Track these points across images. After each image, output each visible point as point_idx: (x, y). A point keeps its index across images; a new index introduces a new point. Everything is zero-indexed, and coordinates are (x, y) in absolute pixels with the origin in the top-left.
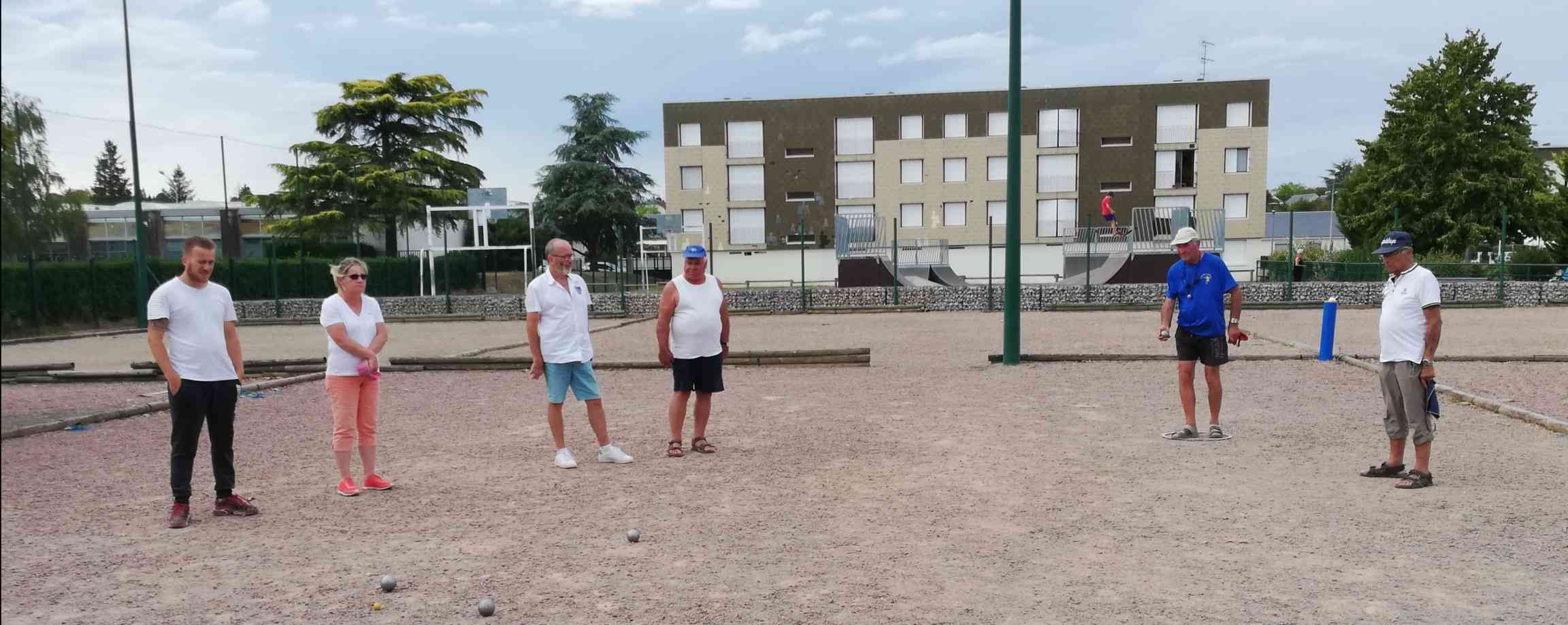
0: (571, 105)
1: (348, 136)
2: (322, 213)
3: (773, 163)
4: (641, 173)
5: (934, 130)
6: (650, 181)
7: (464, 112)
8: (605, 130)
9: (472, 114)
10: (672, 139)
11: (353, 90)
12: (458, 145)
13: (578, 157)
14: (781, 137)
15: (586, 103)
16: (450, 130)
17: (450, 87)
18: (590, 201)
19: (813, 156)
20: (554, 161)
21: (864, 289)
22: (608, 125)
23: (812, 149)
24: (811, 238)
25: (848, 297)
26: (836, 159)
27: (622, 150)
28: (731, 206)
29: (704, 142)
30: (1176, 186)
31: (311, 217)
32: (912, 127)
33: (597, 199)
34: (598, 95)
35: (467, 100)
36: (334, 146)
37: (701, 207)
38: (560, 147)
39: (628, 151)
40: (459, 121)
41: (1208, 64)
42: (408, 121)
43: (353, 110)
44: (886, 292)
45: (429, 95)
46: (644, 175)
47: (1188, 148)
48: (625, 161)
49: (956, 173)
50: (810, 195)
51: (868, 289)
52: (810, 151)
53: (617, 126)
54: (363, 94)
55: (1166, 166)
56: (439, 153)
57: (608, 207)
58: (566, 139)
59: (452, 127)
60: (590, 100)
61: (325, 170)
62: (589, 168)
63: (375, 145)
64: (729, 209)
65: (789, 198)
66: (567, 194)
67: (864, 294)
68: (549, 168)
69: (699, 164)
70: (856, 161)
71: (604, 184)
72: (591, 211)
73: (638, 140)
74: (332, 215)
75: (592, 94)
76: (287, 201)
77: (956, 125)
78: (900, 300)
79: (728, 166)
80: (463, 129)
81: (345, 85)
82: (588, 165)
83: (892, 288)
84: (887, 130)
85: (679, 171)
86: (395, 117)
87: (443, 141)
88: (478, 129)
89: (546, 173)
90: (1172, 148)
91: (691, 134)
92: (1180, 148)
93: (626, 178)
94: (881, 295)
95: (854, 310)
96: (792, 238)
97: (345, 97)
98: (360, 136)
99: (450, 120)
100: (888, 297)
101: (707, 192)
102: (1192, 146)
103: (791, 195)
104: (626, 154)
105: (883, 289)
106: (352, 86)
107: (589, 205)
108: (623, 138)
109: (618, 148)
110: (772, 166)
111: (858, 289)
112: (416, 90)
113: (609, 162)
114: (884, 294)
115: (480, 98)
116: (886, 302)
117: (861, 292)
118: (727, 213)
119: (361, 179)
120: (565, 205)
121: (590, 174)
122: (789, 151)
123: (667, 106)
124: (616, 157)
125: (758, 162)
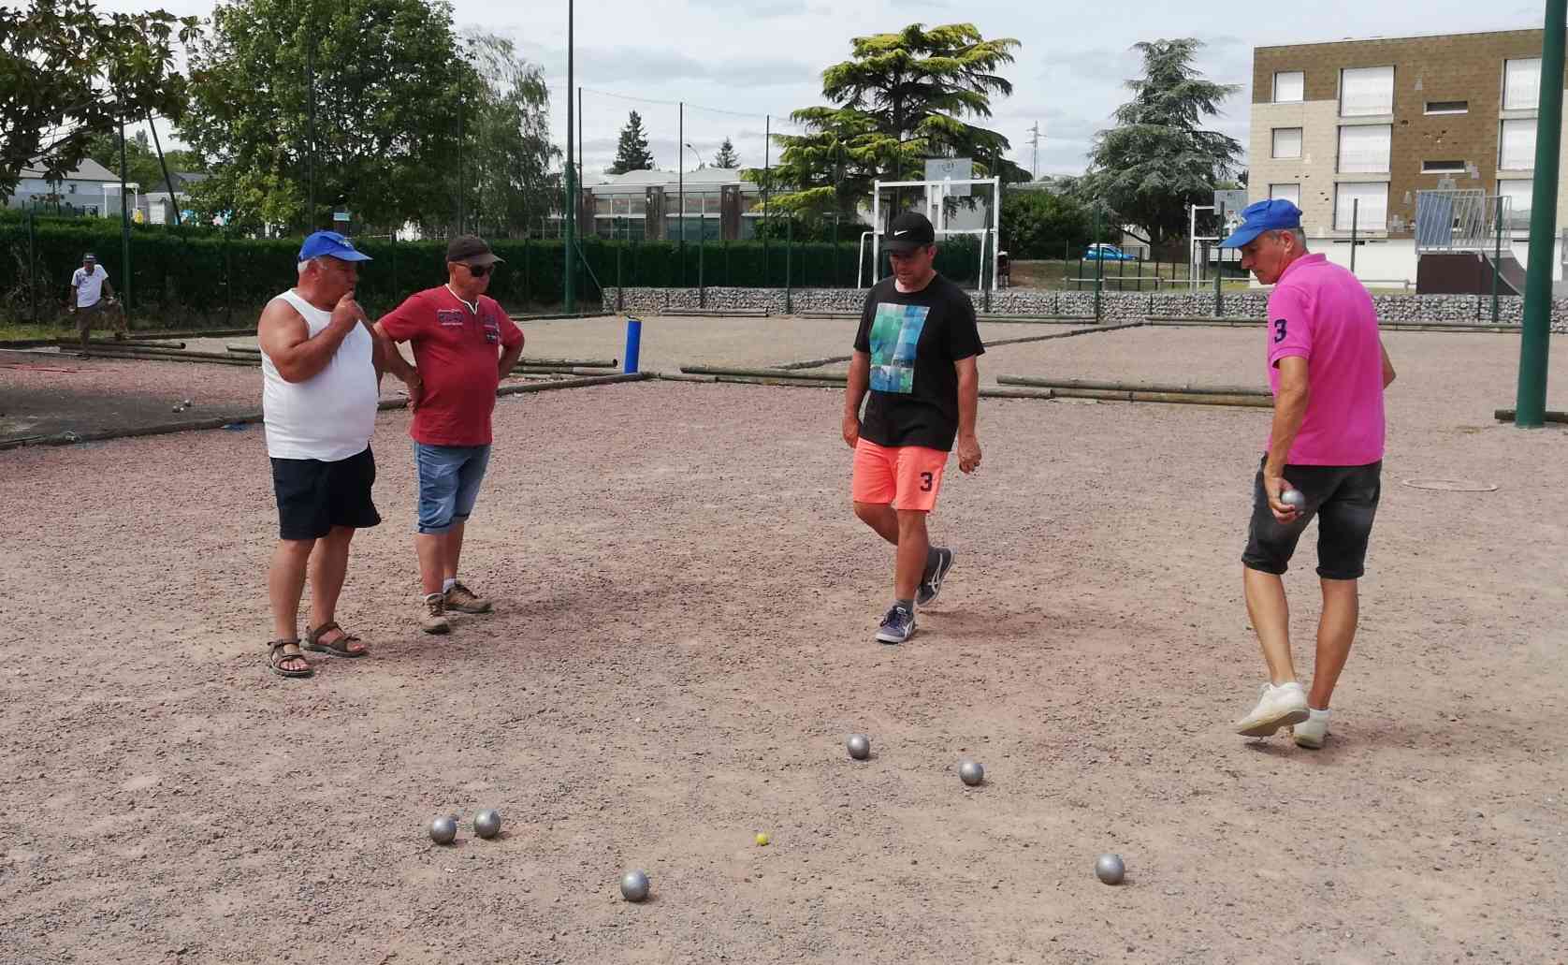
0: (1142, 53)
1: (857, 100)
2: (814, 189)
3: (1405, 122)
4: (1226, 138)
6: (1236, 148)
7: (992, 67)
8: (1182, 85)
9: (1001, 70)
10: (1263, 92)
11: (865, 47)
12: (980, 106)
13: (1145, 120)
14: (1419, 86)
15: (1161, 53)
16: (973, 90)
17: (979, 38)
18: (1154, 174)
19: (1466, 111)
20: (1114, 124)
21: (1444, 297)
22: (1188, 77)
23: (1466, 102)
25: (1419, 309)
26: (1502, 115)
27: (1204, 109)
28: (1340, 179)
29: (1306, 98)
31: (803, 194)
33: (1164, 171)
34: (1177, 40)
35: (994, 53)
36: (837, 113)
37: (1297, 181)
38: (1121, 107)
39: (1212, 110)
40: (985, 78)
42: (926, 80)
43: (860, 69)
44: (1480, 304)
45: (953, 48)
46: (1230, 140)
48: (1205, 123)
50: (1459, 164)
51: (1452, 297)
52: (1463, 105)
53: (1197, 78)
54: (876, 51)
56: (955, 117)
57: (1178, 181)
58: (1132, 97)
59: (977, 87)
60: (1166, 48)
61: (823, 140)
62: (1156, 132)
63: (886, 111)
64: (1336, 184)
65: (1425, 169)
66: (1127, 166)
67: (1445, 304)
68: (1105, 133)
69: (1299, 125)
71: (1177, 152)
72: (1155, 188)
73: (1226, 96)
74: (825, 192)
75: (1170, 38)
76: (780, 176)
78: (1501, 315)
79: (1339, 127)
80: (991, 88)
81: (856, 42)
82: (1156, 129)
83: (1490, 298)
85: (1270, 133)
86: (907, 77)
87: (961, 102)
88: (1006, 87)
89: (1101, 140)
91: (1290, 89)
93: (1205, 143)
94: (1471, 307)
95: (1426, 327)
97: (857, 55)
98: (871, 100)
99: (974, 78)
100: (1482, 311)
101: (1307, 161)
103: (1429, 165)
104: (1209, 115)
105: (1476, 299)
106: (864, 42)
107: (1153, 180)
108: (1204, 94)
109: (1198, 107)
110: (1401, 126)
111: (1436, 298)
112: (938, 43)
113: (1185, 125)
114: (1477, 306)
115: (1011, 50)
116: (1478, 316)
117: (1440, 302)
118: (1332, 189)
119: (860, 150)
120: (1124, 178)
121: (1158, 140)
122: (1431, 106)
123: (1260, 53)
124: (1195, 118)
125: (1384, 120)
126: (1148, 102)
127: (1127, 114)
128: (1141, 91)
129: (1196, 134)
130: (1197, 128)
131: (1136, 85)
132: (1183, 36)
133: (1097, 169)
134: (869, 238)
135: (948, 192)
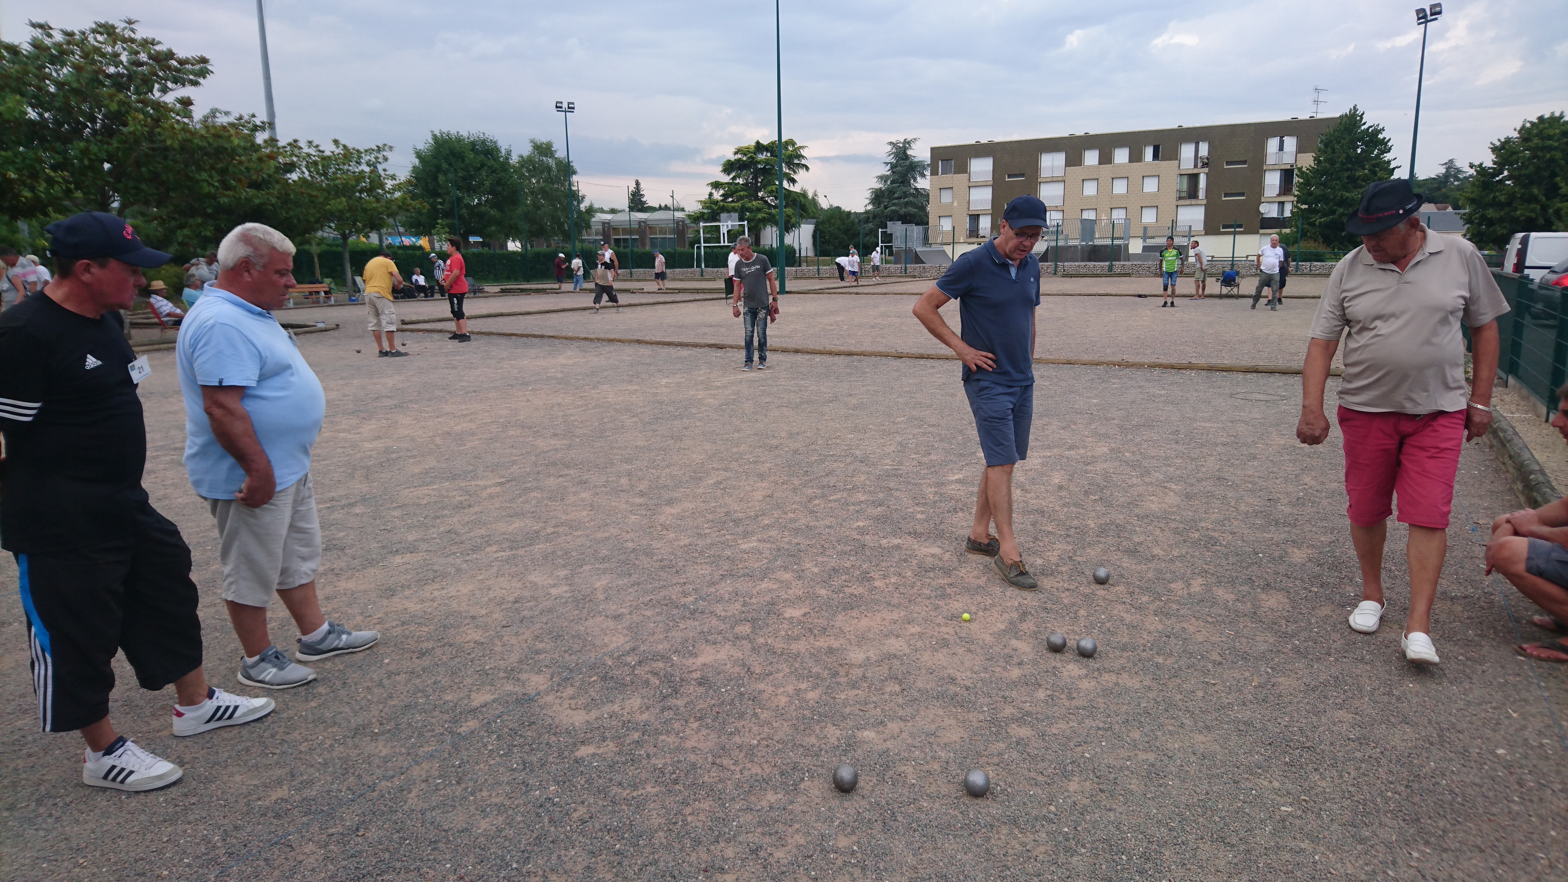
0: (889, 148)
1: (736, 177)
5: (1106, 159)
6: (930, 197)
7: (798, 159)
9: (802, 161)
10: (934, 170)
11: (740, 150)
12: (794, 180)
13: (891, 182)
14: (1004, 167)
15: (899, 147)
16: (789, 171)
19: (1025, 179)
20: (878, 184)
22: (912, 158)
23: (1024, 174)
26: (1039, 180)
28: (970, 212)
29: (955, 172)
30: (1279, 195)
32: (1091, 158)
35: (800, 152)
37: (951, 214)
38: (880, 176)
40: (796, 165)
41: (1321, 105)
46: (929, 194)
47: (1288, 167)
48: (918, 183)
49: (1120, 188)
52: (1022, 175)
53: (914, 160)
54: (743, 154)
55: (1273, 181)
58: (885, 170)
59: (792, 170)
60: (901, 144)
64: (968, 215)
66: (883, 203)
69: (951, 187)
70: (1053, 181)
75: (903, 140)
77: (1121, 155)
79: (969, 187)
80: (799, 170)
81: (735, 149)
84: (1074, 161)
85: (939, 191)
87: (784, 178)
88: (805, 169)
89: (872, 193)
90: (1277, 167)
92: (1283, 167)
93: (919, 195)
97: (737, 155)
98: (741, 177)
99: (790, 165)
101: (955, 204)
102: (1292, 166)
108: (916, 168)
109: (915, 175)
110: (997, 185)
112: (771, 149)
118: (968, 217)
122: (1009, 176)
123: (932, 149)
124: (915, 180)
125: (989, 183)
126: (893, 172)
127: (882, 178)
128: (889, 167)
129: (916, 189)
130: (919, 186)
131: (887, 164)
132: (908, 139)
133: (870, 207)
134: (699, 248)
135: (730, 228)
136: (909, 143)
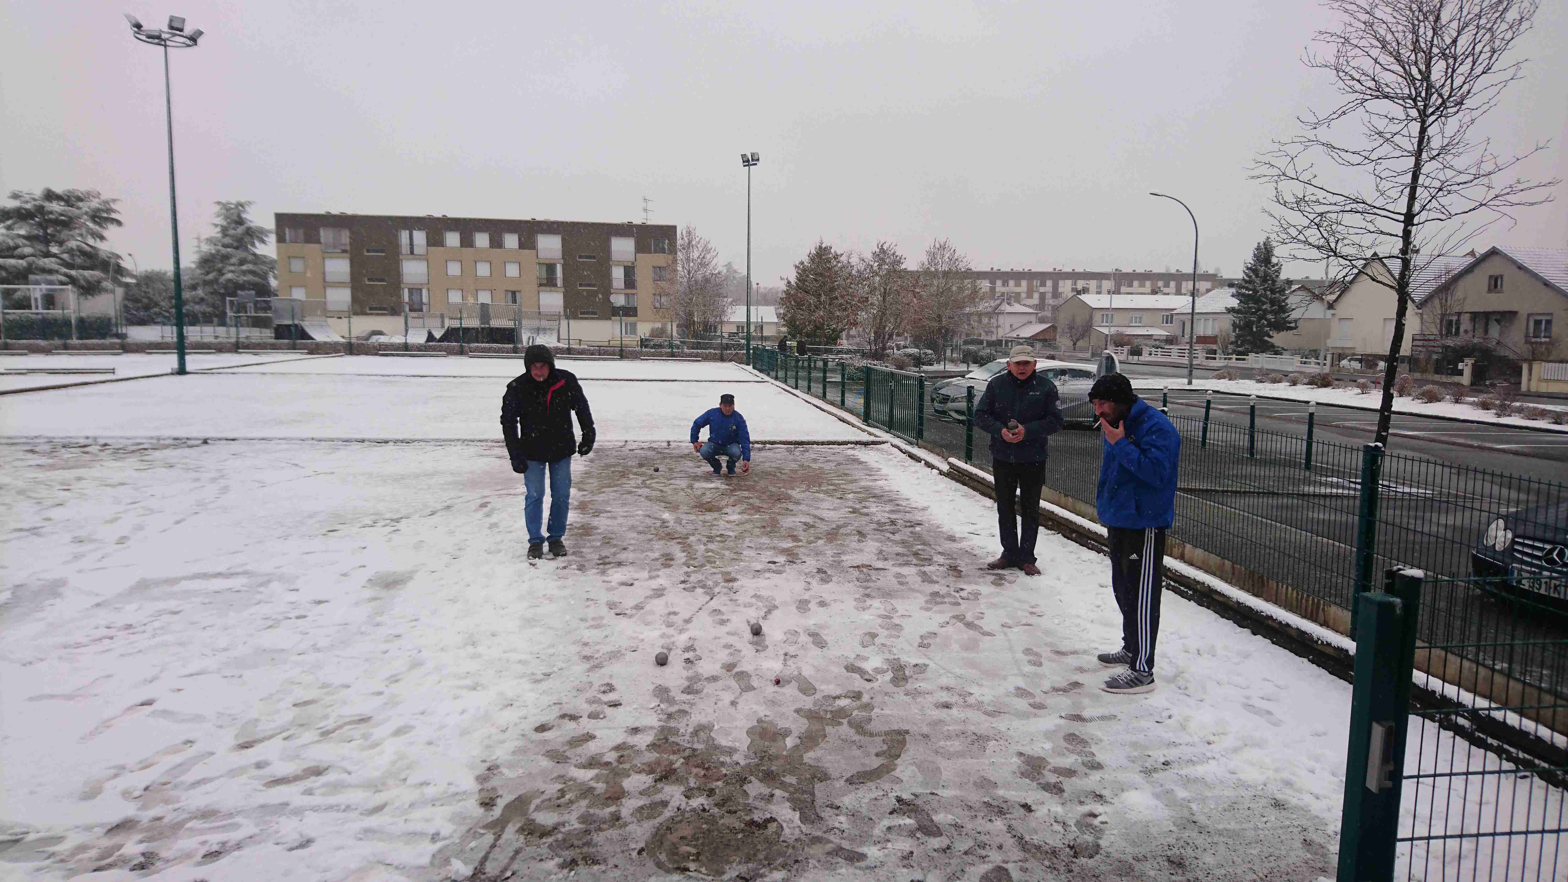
0: (217, 208)
5: (467, 242)
7: (109, 213)
8: (244, 228)
9: (115, 215)
10: (280, 237)
13: (223, 246)
15: (230, 208)
16: (94, 226)
17: (98, 198)
18: (229, 274)
19: (384, 254)
20: (205, 248)
22: (246, 223)
23: (384, 250)
24: (385, 309)
26: (401, 257)
27: (258, 242)
28: (326, 284)
29: (305, 242)
30: (625, 287)
32: (453, 239)
33: (235, 272)
34: (239, 202)
37: (304, 285)
38: (208, 238)
40: (104, 219)
41: (650, 213)
42: (63, 219)
47: (631, 265)
48: (260, 249)
49: (483, 270)
50: (383, 280)
51: (290, 341)
52: (382, 251)
53: (253, 224)
54: (25, 200)
55: (618, 274)
58: (214, 232)
59: (97, 224)
60: (233, 206)
62: (230, 252)
64: (324, 286)
65: (367, 281)
69: (304, 256)
70: (415, 258)
71: (244, 263)
72: (229, 281)
73: (262, 236)
75: (234, 201)
77: (482, 240)
79: (324, 259)
80: (108, 225)
84: (435, 240)
85: (288, 260)
88: (120, 225)
89: (200, 255)
90: (621, 264)
92: (626, 264)
93: (260, 260)
96: (371, 309)
101: (309, 275)
102: (633, 264)
103: (370, 280)
104: (260, 245)
107: (229, 277)
108: (254, 234)
109: (254, 241)
110: (356, 259)
113: (247, 250)
118: (323, 288)
122: (368, 251)
123: (278, 215)
124: (253, 245)
126: (225, 236)
127: (211, 241)
128: (219, 229)
129: (255, 255)
130: (259, 253)
131: (216, 225)
132: (243, 200)
135: (44, 292)
136: (242, 205)
